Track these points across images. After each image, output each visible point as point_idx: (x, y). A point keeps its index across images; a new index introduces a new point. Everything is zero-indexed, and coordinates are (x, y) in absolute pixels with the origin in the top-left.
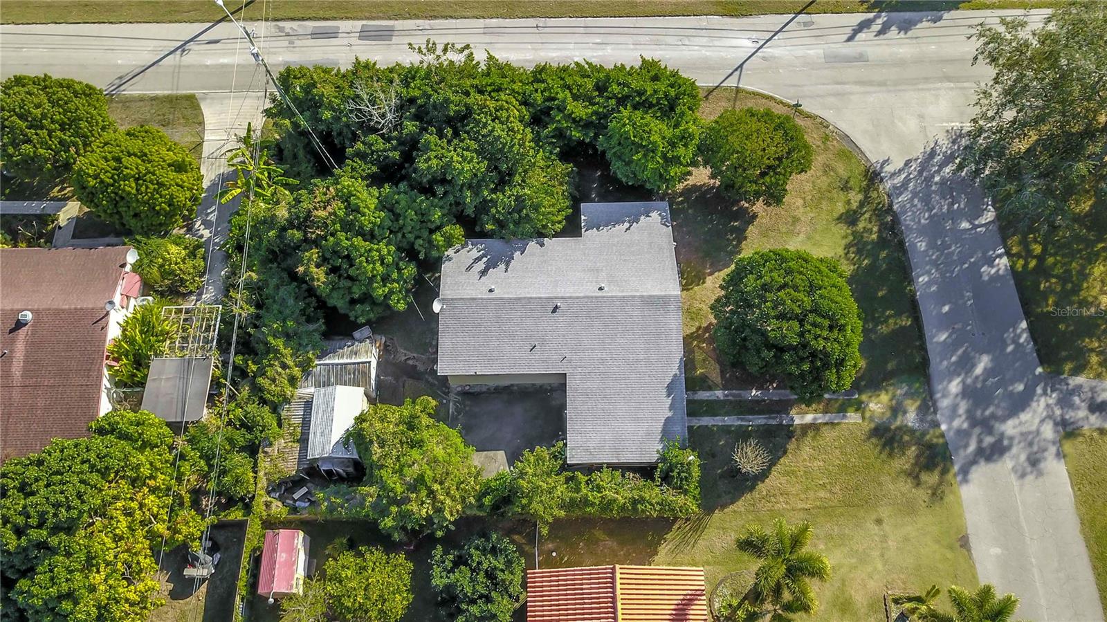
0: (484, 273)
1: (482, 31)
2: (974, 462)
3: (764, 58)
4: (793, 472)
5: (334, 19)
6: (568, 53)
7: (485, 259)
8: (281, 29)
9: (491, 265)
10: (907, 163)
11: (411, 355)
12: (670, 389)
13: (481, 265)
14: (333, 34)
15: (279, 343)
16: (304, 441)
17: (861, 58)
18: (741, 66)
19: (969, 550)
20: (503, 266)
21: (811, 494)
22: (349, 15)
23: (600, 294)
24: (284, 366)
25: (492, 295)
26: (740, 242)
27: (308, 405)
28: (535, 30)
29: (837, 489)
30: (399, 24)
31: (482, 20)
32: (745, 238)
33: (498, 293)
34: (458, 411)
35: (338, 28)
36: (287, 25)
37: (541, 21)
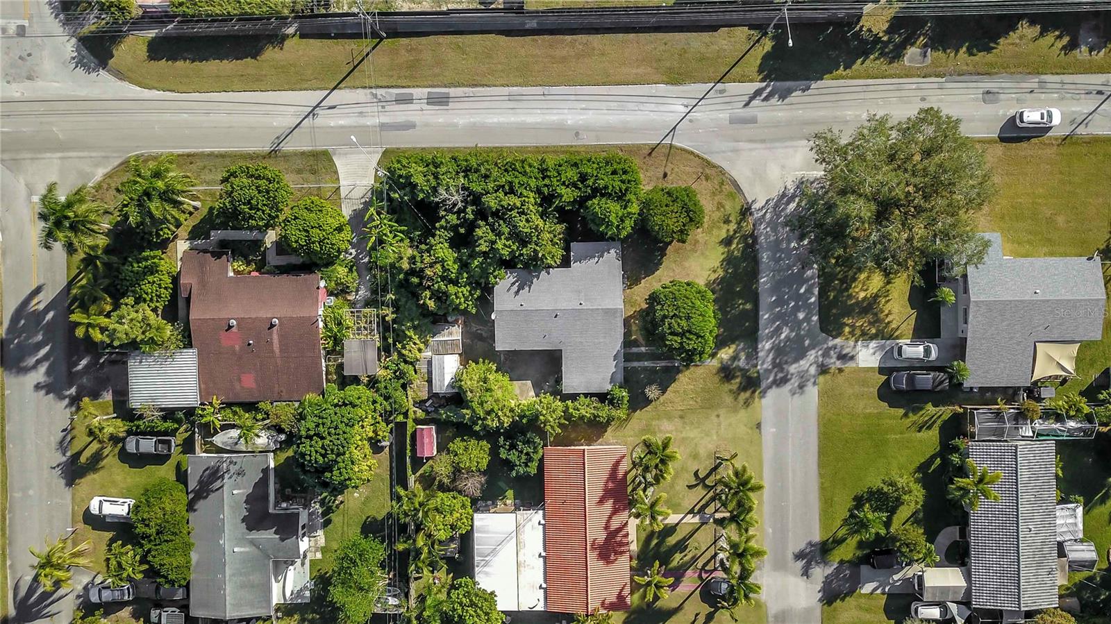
0: (517, 293)
1: (507, 98)
2: (770, 387)
3: (691, 121)
4: (678, 391)
5: (409, 87)
6: (562, 117)
7: (517, 284)
8: (375, 96)
9: (521, 288)
10: (768, 201)
11: (478, 328)
12: (615, 357)
13: (515, 288)
14: (408, 100)
15: (411, 333)
16: (430, 381)
17: (753, 120)
18: (675, 128)
19: (760, 430)
20: (527, 288)
21: (685, 403)
22: (418, 84)
23: (580, 307)
24: (415, 344)
25: (522, 308)
26: (662, 258)
27: (430, 363)
28: (543, 98)
29: (699, 400)
30: (453, 91)
31: (507, 88)
32: (666, 255)
33: (526, 306)
34: (506, 359)
35: (412, 94)
36: (380, 92)
37: (546, 90)
